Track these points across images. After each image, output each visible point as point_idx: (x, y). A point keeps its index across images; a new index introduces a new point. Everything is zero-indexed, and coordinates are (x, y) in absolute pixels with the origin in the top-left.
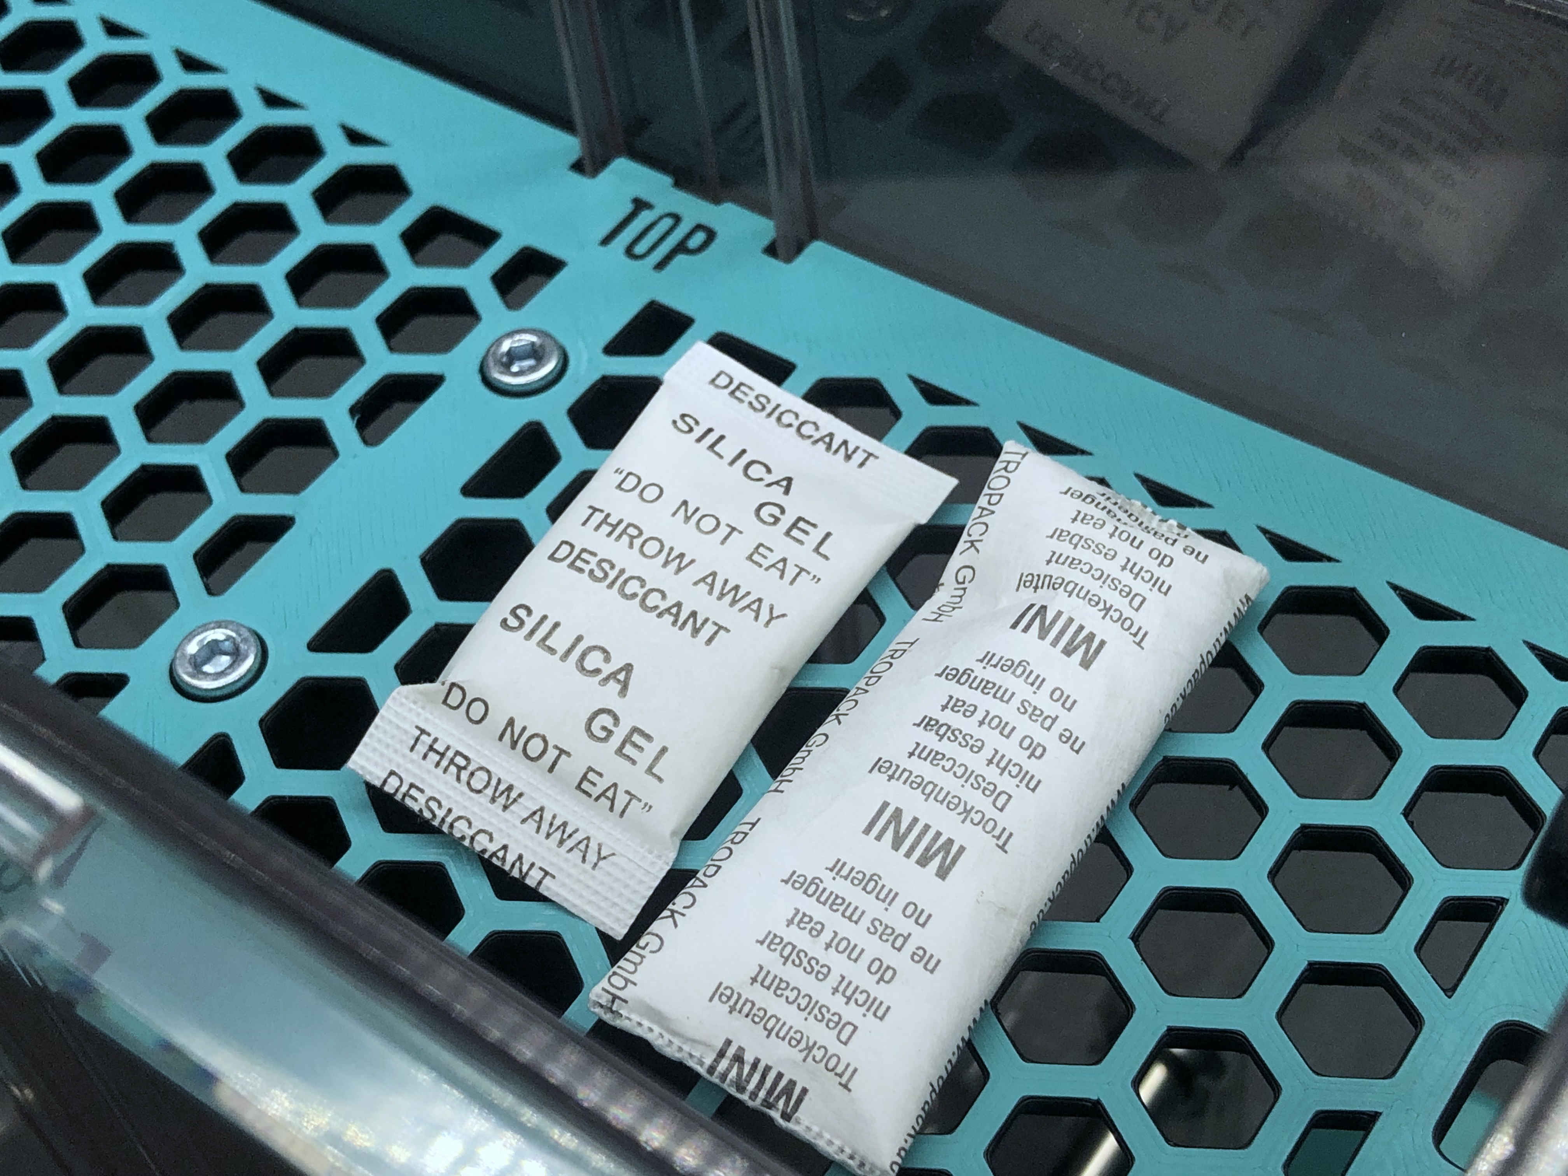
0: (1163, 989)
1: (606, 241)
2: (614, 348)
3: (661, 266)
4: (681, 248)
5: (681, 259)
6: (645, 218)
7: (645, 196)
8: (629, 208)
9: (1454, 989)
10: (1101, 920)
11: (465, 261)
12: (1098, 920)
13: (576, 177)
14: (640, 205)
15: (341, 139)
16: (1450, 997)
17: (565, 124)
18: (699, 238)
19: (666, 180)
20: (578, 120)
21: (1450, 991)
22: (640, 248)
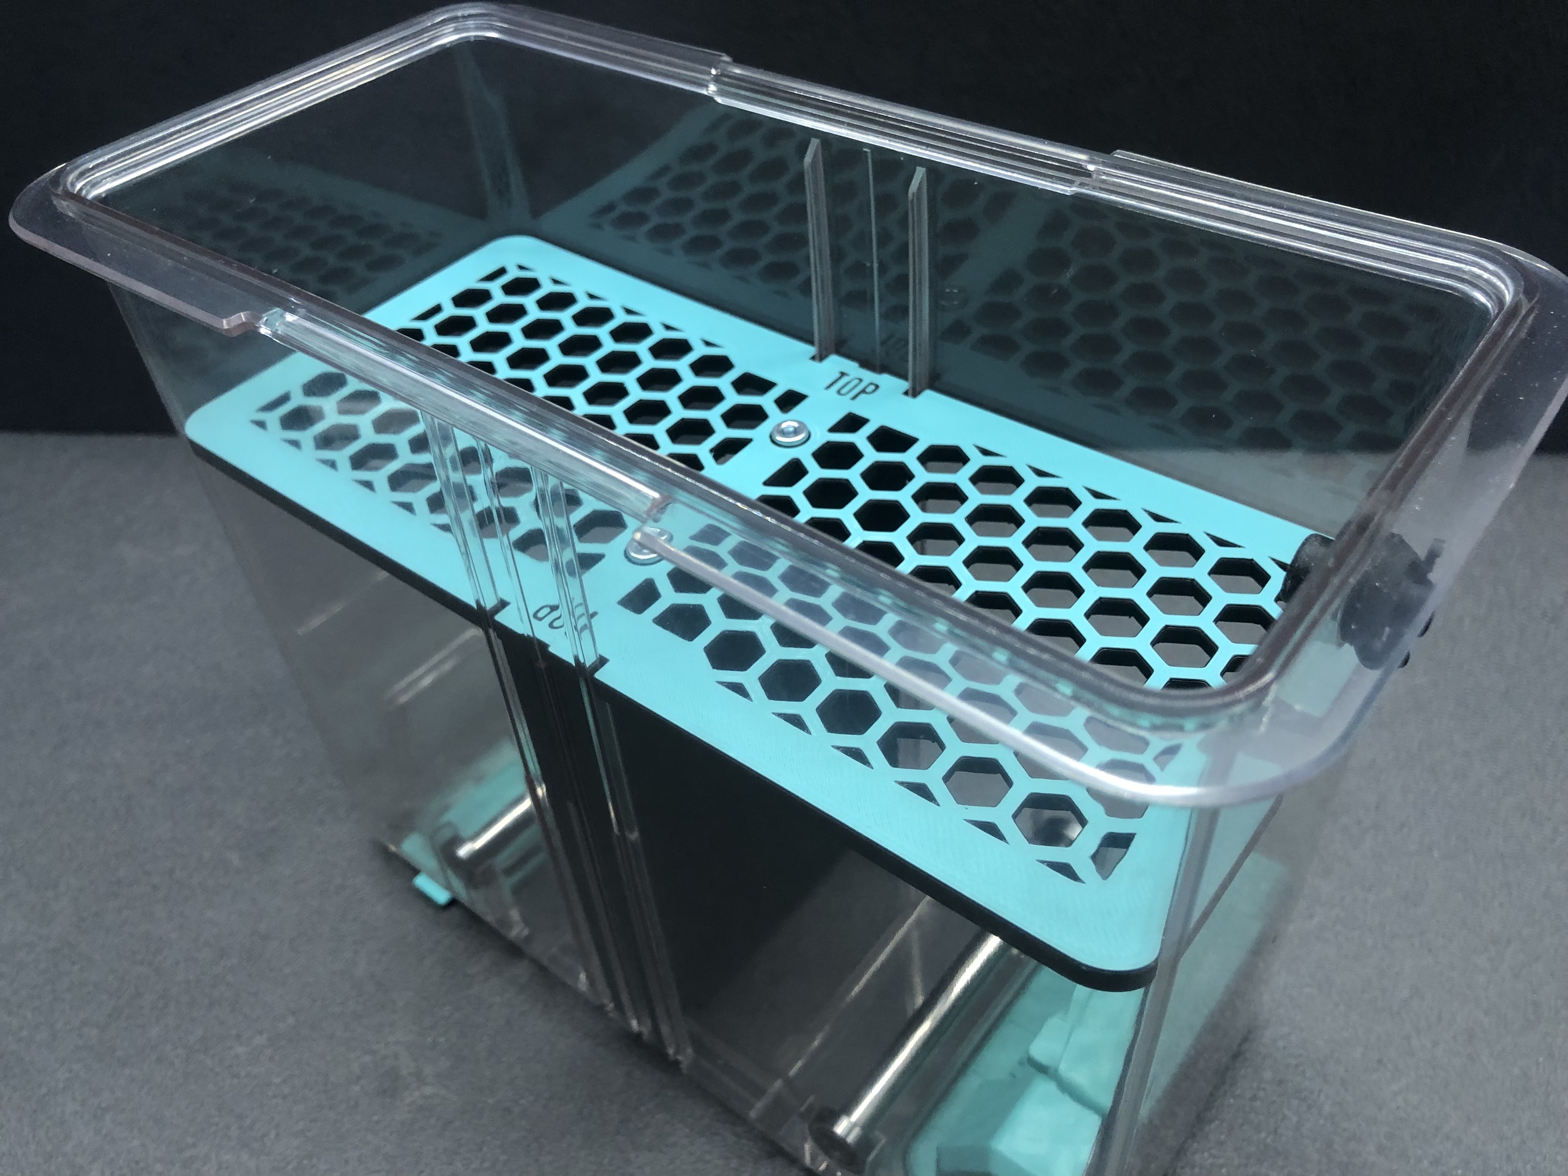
1: (827, 388)
2: (834, 429)
3: (854, 398)
4: (863, 391)
5: (863, 396)
6: (845, 380)
7: (845, 371)
8: (838, 375)
11: (760, 394)
13: (813, 362)
15: (702, 345)
17: (811, 342)
18: (872, 388)
19: (856, 365)
20: (816, 340)
22: (843, 391)
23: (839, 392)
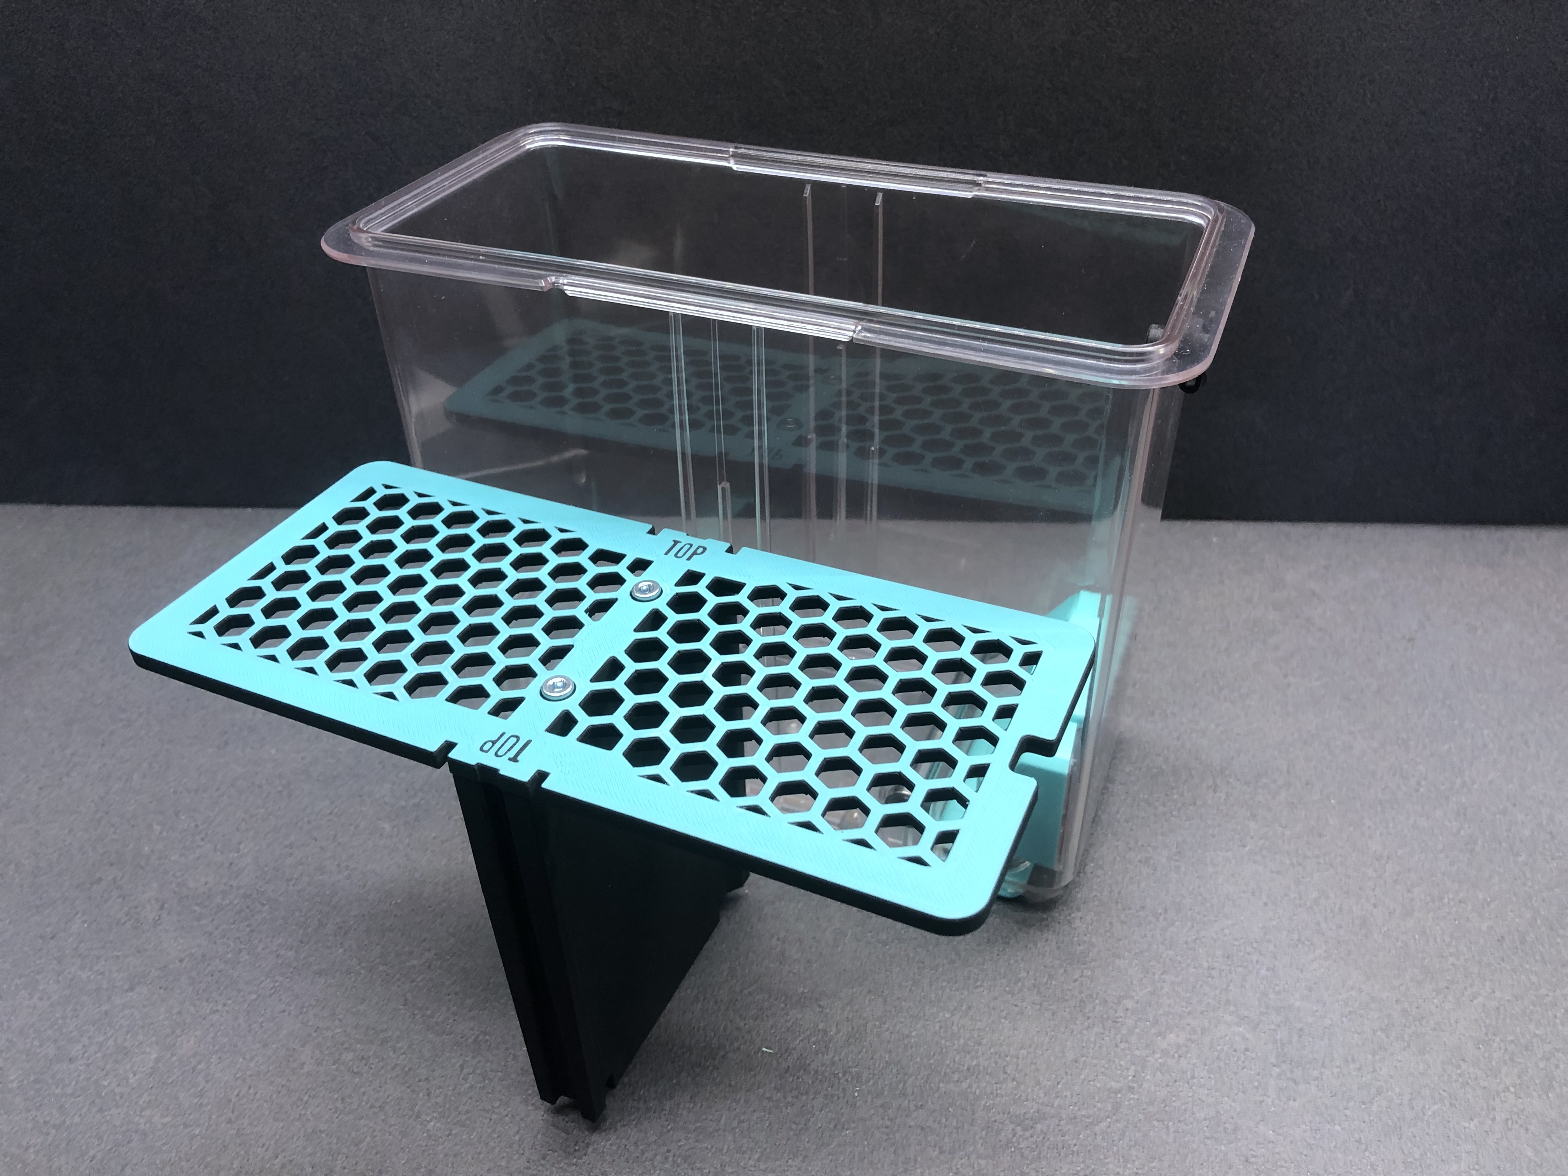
1: (666, 554)
2: (680, 584)
3: (689, 559)
4: (695, 553)
5: (696, 557)
6: (678, 546)
7: (677, 540)
8: (672, 543)
11: (615, 564)
13: (649, 535)
15: (557, 532)
18: (701, 550)
19: (684, 534)
22: (679, 555)
23: (676, 556)
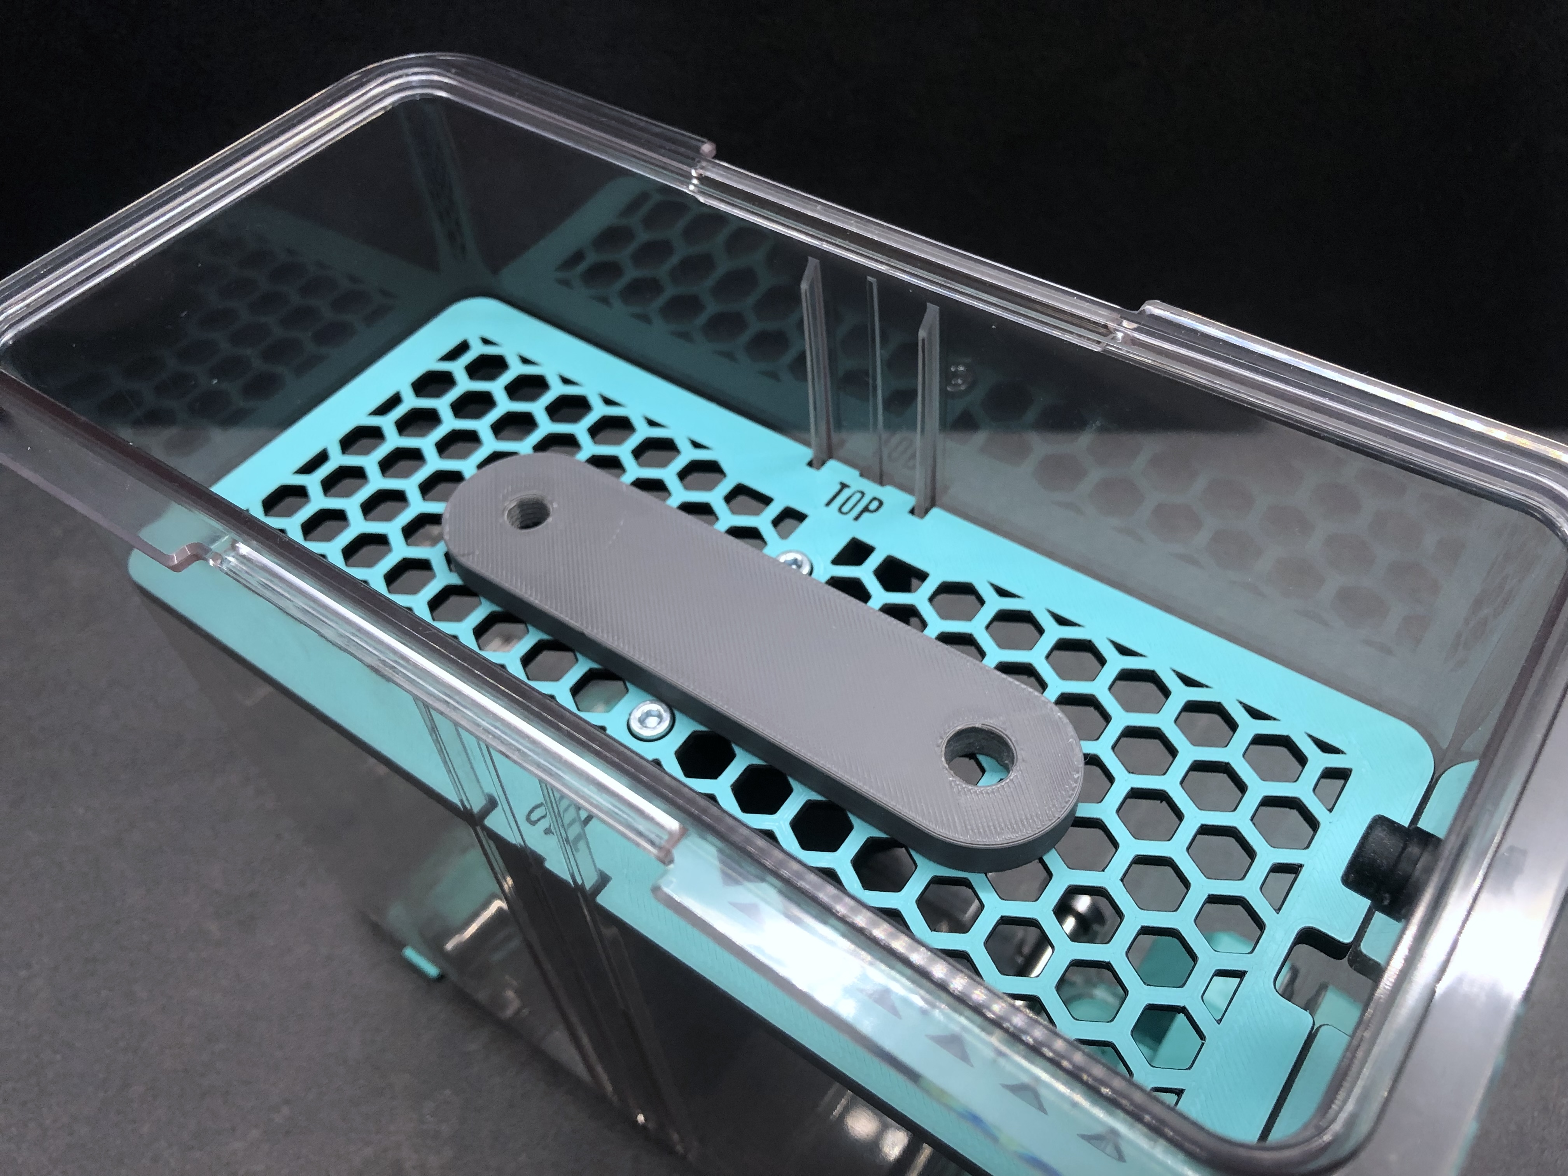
0: (1139, 907)
1: (828, 504)
2: (838, 560)
3: (857, 518)
4: (866, 509)
5: (866, 515)
6: (846, 493)
7: (846, 482)
8: (838, 487)
9: (1280, 909)
10: (1105, 870)
11: (757, 513)
12: (1103, 871)
13: (808, 469)
14: (844, 486)
15: (689, 446)
16: (1278, 913)
17: (807, 442)
18: (875, 504)
19: (856, 473)
20: (813, 439)
21: (1278, 910)
22: (844, 509)
23: (840, 510)
